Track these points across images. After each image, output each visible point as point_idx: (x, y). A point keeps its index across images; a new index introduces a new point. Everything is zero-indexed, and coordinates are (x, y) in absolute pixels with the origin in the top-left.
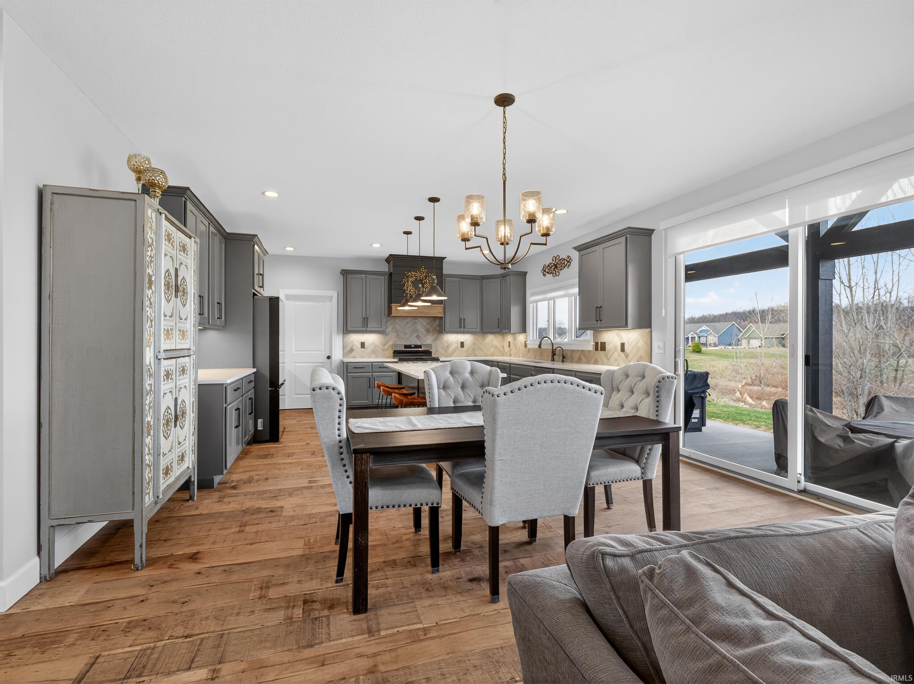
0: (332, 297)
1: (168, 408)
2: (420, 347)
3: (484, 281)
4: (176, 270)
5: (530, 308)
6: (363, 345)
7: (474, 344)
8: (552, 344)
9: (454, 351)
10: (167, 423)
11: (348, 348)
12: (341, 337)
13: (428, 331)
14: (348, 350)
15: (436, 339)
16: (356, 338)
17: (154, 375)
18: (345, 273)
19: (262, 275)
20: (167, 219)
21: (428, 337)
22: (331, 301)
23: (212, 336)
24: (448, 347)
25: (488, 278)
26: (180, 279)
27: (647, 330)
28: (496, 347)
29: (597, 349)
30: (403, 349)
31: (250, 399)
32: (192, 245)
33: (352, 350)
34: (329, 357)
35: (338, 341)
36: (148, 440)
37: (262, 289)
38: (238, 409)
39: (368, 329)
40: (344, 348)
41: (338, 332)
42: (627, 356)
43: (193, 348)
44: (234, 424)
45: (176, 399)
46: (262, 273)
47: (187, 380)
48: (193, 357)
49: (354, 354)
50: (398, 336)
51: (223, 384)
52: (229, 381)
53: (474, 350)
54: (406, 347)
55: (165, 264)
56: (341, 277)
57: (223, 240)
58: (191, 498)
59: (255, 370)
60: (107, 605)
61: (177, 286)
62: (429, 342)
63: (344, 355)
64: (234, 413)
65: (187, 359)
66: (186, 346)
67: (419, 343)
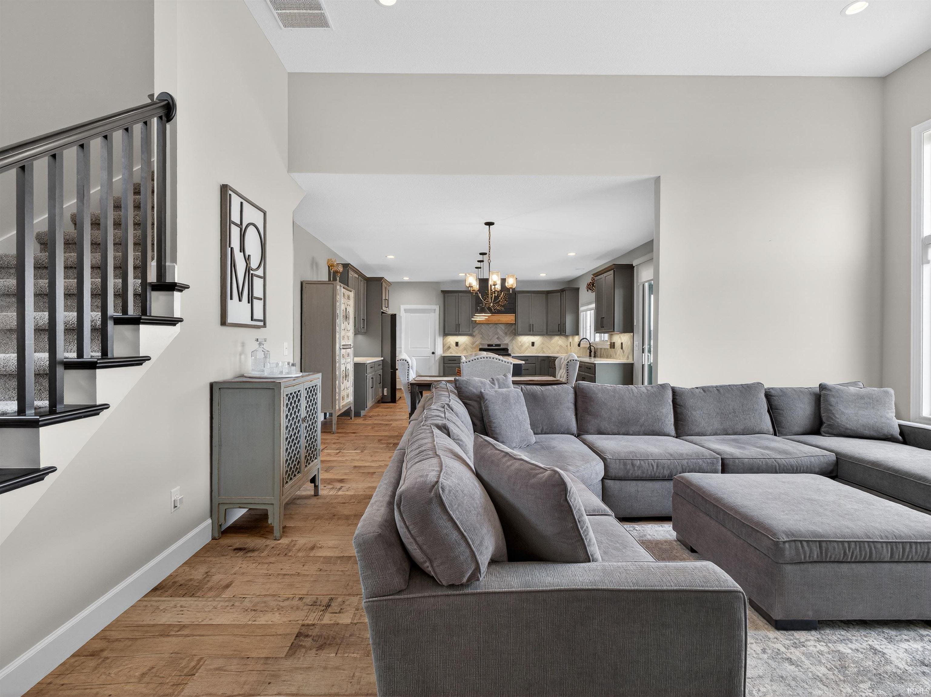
0: (435, 310)
1: (343, 370)
2: (499, 345)
3: (549, 295)
4: (346, 309)
5: (582, 315)
6: (457, 344)
7: (543, 343)
8: (590, 344)
9: (527, 348)
10: (343, 378)
11: (446, 347)
12: (442, 338)
13: (506, 334)
14: (447, 348)
15: (512, 340)
16: (452, 340)
17: (339, 356)
18: (444, 292)
19: (388, 300)
20: (344, 288)
21: (506, 338)
22: (435, 312)
23: (360, 337)
24: (522, 346)
25: (551, 293)
26: (347, 312)
27: (632, 334)
28: (561, 346)
29: (611, 348)
30: (487, 347)
31: (380, 375)
32: (352, 294)
33: (449, 348)
34: (433, 353)
35: (439, 341)
36: (337, 382)
37: (387, 308)
38: (372, 378)
39: (460, 333)
40: (444, 346)
41: (440, 335)
42: (623, 352)
43: (352, 345)
44: (371, 385)
45: (346, 367)
46: (387, 298)
47: (350, 359)
48: (352, 349)
49: (450, 350)
50: (483, 338)
51: (365, 364)
52: (368, 362)
53: (543, 348)
54: (489, 345)
55: (343, 307)
56: (441, 295)
57: (366, 282)
58: (351, 419)
59: (382, 358)
60: (326, 439)
61: (346, 316)
62: (506, 342)
63: (444, 352)
64: (371, 380)
65: (350, 349)
66: (349, 343)
67: (498, 343)
